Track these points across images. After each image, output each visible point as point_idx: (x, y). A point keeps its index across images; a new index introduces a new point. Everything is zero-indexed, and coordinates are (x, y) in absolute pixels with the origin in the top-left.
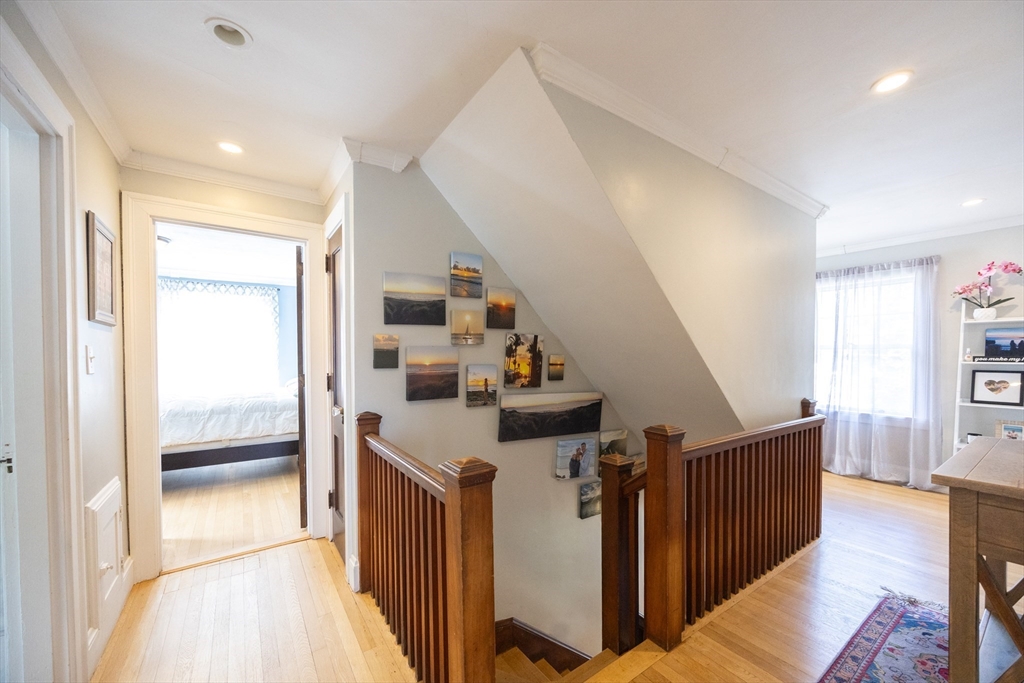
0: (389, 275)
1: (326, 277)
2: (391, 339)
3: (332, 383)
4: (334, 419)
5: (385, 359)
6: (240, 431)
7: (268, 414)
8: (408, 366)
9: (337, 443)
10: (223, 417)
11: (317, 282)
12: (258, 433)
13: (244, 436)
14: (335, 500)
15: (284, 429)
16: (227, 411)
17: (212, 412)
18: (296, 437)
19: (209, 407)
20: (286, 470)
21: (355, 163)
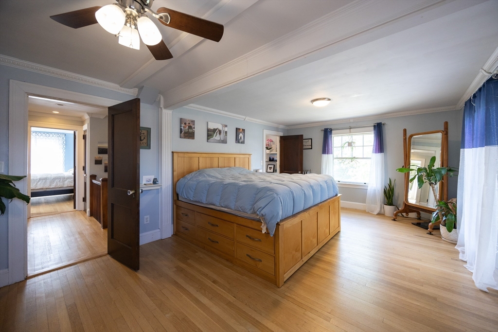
0: (99, 143)
1: (83, 141)
2: (100, 157)
3: (84, 168)
4: (85, 177)
5: (98, 162)
6: (50, 185)
7: (62, 180)
8: (105, 164)
9: (85, 183)
10: (44, 181)
11: (80, 142)
12: (58, 186)
13: (52, 187)
14: (84, 200)
15: (68, 184)
16: (46, 179)
17: (40, 179)
18: (73, 188)
19: (38, 177)
20: (68, 199)
21: (90, 118)
